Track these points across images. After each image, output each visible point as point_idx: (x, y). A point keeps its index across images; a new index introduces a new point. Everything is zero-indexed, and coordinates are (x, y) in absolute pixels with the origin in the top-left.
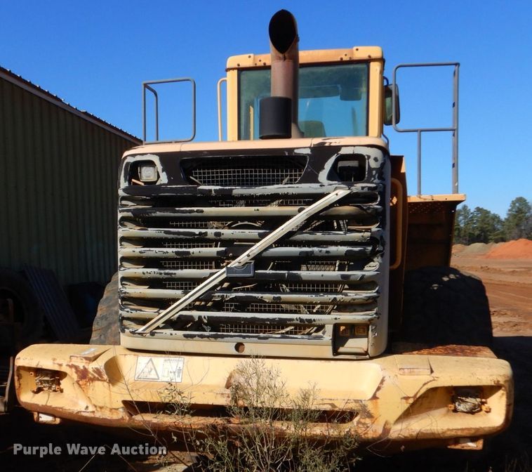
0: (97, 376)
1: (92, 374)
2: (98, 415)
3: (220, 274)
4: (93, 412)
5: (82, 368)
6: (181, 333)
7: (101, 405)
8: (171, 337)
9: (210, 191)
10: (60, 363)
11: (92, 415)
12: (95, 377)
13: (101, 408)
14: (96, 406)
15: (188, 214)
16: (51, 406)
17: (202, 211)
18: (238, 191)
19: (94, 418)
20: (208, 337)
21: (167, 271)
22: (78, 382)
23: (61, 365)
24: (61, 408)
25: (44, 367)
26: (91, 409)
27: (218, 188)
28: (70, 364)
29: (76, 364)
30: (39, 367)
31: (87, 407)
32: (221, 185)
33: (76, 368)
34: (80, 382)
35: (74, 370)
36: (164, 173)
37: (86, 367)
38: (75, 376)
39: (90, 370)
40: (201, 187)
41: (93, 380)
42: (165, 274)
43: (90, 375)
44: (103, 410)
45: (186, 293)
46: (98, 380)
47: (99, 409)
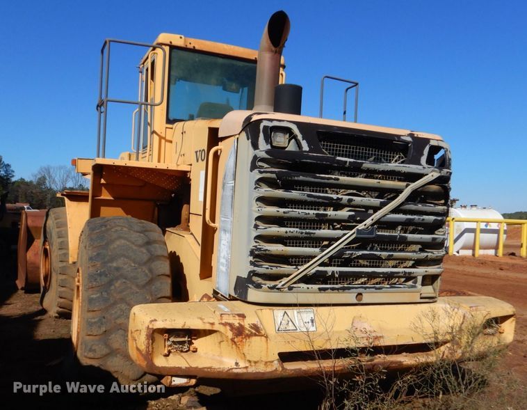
0: (254, 331)
1: (249, 330)
2: (252, 370)
3: (350, 235)
4: (246, 368)
5: (238, 325)
6: (316, 287)
7: (255, 360)
8: (308, 291)
9: (346, 162)
10: (211, 322)
11: (245, 371)
12: (252, 333)
13: (255, 362)
14: (250, 361)
15: (326, 181)
16: (197, 368)
17: (338, 179)
18: (367, 165)
19: (248, 373)
20: (338, 289)
21: (308, 231)
22: (232, 340)
23: (212, 324)
24: (210, 368)
25: (192, 327)
26: (242, 364)
27: (352, 160)
28: (223, 322)
29: (230, 322)
30: (186, 327)
31: (237, 364)
32: (355, 159)
33: (231, 325)
34: (236, 340)
35: (228, 328)
36: (305, 141)
37: (242, 323)
38: (230, 334)
39: (247, 326)
40: (338, 158)
41: (249, 336)
42: (306, 233)
43: (247, 332)
44: (257, 364)
45: (323, 251)
46: (255, 335)
47: (253, 364)
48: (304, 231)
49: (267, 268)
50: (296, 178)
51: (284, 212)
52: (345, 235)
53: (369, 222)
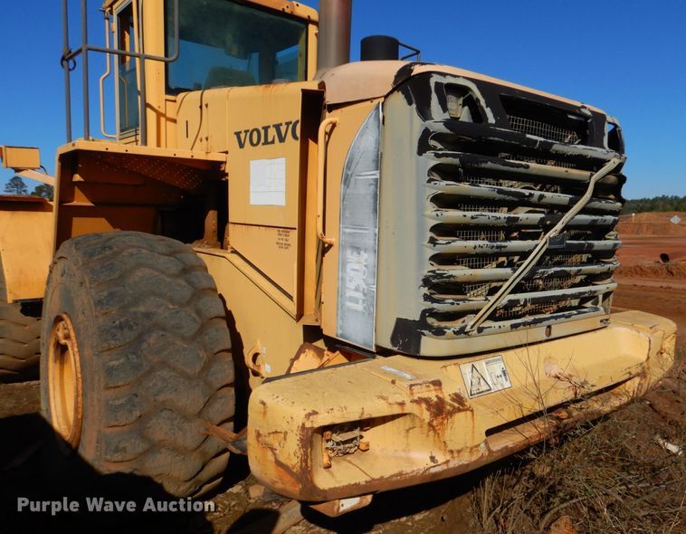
0: (456, 405)
1: (451, 405)
2: (454, 464)
3: (541, 244)
4: (447, 462)
5: (435, 399)
6: (508, 323)
7: (459, 447)
8: (500, 331)
9: (536, 141)
10: (400, 401)
11: (445, 467)
12: (454, 407)
13: (459, 452)
14: (451, 452)
15: (515, 169)
16: (382, 478)
17: (528, 167)
18: (558, 147)
19: (449, 470)
20: (529, 324)
21: (499, 243)
22: (430, 424)
23: (402, 404)
24: (400, 474)
25: (374, 416)
26: (441, 458)
27: (542, 139)
28: (416, 398)
29: (425, 395)
30: (365, 417)
31: (432, 459)
32: (544, 137)
33: (427, 401)
34: (435, 423)
35: (424, 406)
36: (489, 109)
37: (441, 396)
38: (426, 416)
39: (448, 399)
40: (528, 136)
41: (451, 414)
42: (498, 247)
43: (448, 407)
44: (461, 454)
45: (515, 271)
46: (459, 410)
47: (456, 455)
48: (495, 244)
49: (452, 304)
50: (483, 165)
51: (472, 218)
52: (537, 245)
53: (559, 226)
